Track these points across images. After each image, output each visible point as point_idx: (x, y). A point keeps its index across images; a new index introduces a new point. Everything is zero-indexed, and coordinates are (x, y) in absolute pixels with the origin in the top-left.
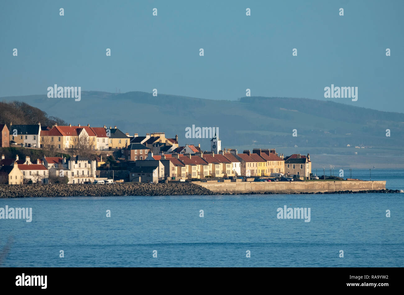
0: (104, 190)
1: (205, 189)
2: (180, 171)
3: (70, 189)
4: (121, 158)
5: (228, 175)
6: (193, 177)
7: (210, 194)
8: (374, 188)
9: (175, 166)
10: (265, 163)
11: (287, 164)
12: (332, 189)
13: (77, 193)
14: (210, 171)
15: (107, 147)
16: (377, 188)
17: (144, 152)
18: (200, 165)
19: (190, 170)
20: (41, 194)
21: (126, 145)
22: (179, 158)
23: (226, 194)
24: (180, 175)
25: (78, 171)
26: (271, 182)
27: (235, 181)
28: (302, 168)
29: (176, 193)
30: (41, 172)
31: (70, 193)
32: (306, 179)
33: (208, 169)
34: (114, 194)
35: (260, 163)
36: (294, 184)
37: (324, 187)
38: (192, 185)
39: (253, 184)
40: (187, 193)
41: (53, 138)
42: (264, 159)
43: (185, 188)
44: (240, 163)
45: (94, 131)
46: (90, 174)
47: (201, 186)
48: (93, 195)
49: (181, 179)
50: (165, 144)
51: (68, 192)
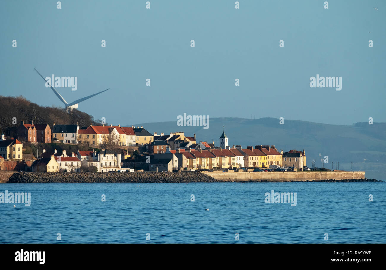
0: (123, 177)
1: (210, 178)
2: (191, 163)
3: (94, 176)
4: (146, 153)
5: (233, 166)
6: (203, 168)
7: (214, 182)
8: (354, 178)
9: (187, 158)
10: (266, 157)
11: (285, 158)
12: (319, 178)
13: (100, 180)
14: (218, 163)
15: (134, 143)
16: (357, 177)
17: (164, 147)
18: (209, 158)
19: (200, 162)
20: (69, 180)
21: (150, 142)
22: (191, 152)
23: (229, 182)
24: (191, 166)
25: (106, 162)
26: (267, 172)
27: (238, 171)
28: (297, 161)
29: (185, 181)
30: (75, 163)
31: (94, 180)
32: (300, 170)
33: (216, 161)
34: (132, 181)
35: (261, 156)
36: (287, 174)
37: (312, 176)
38: (200, 174)
39: (252, 173)
40: (194, 180)
41: (88, 136)
42: (265, 154)
43: (193, 177)
44: (244, 156)
45: (124, 130)
46: (116, 165)
47: (207, 175)
48: (113, 181)
49: (192, 169)
50: (183, 141)
51: (92, 179)
